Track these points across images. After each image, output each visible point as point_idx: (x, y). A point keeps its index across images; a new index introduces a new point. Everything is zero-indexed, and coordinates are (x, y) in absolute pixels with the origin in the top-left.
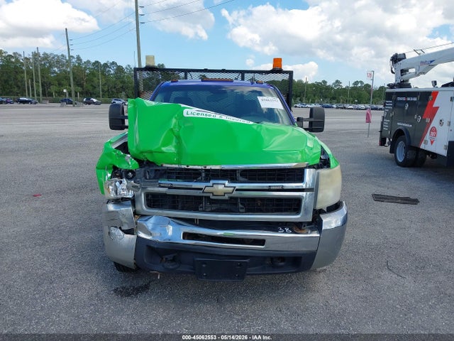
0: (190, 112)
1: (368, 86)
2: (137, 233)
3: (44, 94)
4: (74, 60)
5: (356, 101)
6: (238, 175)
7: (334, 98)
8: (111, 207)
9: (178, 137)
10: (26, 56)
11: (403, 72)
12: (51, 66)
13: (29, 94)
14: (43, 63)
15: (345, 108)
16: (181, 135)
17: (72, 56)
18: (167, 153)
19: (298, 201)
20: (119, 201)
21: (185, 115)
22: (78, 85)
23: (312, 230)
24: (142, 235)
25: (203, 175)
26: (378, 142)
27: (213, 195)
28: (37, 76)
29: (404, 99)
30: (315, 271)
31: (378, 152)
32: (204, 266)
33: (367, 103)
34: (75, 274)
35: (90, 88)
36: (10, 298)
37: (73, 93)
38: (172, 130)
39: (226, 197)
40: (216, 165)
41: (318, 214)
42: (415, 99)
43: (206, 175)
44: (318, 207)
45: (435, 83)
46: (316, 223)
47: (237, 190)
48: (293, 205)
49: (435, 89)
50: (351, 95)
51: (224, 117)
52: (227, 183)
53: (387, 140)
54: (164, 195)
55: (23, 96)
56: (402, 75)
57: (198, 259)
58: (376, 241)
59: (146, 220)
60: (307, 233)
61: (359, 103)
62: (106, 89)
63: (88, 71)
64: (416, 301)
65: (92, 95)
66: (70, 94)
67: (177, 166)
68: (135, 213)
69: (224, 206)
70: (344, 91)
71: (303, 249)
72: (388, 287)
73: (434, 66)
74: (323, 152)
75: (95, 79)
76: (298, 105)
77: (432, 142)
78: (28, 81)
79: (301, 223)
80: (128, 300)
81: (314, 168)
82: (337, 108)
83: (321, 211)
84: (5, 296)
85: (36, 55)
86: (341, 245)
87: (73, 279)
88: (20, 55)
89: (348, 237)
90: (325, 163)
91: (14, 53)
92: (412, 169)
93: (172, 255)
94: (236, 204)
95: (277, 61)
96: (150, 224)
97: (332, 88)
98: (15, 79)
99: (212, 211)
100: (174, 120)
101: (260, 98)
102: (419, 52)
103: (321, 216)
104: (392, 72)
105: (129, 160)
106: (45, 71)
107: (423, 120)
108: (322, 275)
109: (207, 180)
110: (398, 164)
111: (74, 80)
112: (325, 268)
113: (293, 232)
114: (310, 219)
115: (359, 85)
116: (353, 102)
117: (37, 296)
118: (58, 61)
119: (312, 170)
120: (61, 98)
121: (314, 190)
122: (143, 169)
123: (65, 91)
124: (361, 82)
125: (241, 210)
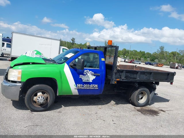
101: (70, 54)
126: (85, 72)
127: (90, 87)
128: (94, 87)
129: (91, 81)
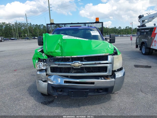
0: (65, 37)
1: (131, 28)
2: (48, 82)
3: (19, 37)
4: (29, 25)
5: (127, 33)
6: (83, 59)
7: (119, 33)
8: (38, 73)
9: (61, 47)
10: (13, 24)
11: (143, 21)
12: (21, 27)
13: (14, 37)
14: (18, 26)
15: (123, 36)
16: (62, 46)
17: (28, 23)
18: (57, 52)
19: (106, 68)
20: (41, 70)
21: (63, 38)
22: (31, 33)
23: (112, 78)
24: (49, 82)
25: (71, 59)
26: (135, 47)
27: (75, 67)
28: (17, 30)
29: (144, 31)
30: (114, 93)
31: (135, 50)
32: (72, 93)
33: (131, 34)
34: (27, 97)
35: (35, 34)
36: (4, 107)
37: (29, 36)
38: (59, 44)
39: (79, 67)
40: (75, 56)
41: (114, 72)
42: (148, 31)
43: (72, 60)
44: (114, 69)
45: (155, 24)
46: (113, 76)
47: (83, 64)
48: (105, 69)
49: (155, 27)
50: (125, 32)
51: (78, 38)
52: (79, 62)
53: (139, 46)
54: (57, 68)
55: (12, 37)
56: (143, 23)
57: (70, 90)
58: (136, 82)
59: (51, 77)
60: (110, 79)
61: (128, 34)
62: (40, 34)
63: (34, 28)
64: (152, 103)
65: (35, 36)
66: (28, 36)
67: (61, 57)
68: (47, 75)
69: (79, 71)
70: (122, 30)
71: (109, 85)
72: (142, 98)
73: (154, 18)
74: (115, 49)
75: (36, 30)
76: (106, 36)
77: (155, 46)
78: (14, 32)
79: (108, 76)
80: (46, 106)
81: (112, 55)
82: (120, 36)
83: (115, 71)
84: (2, 106)
85: (16, 23)
86: (123, 83)
87: (26, 99)
88: (11, 24)
89: (126, 80)
90: (116, 53)
91: (9, 23)
92: (148, 55)
93: (61, 89)
94: (83, 70)
95: (97, 19)
96: (52, 78)
97: (118, 29)
98: (9, 32)
99: (74, 73)
100: (59, 40)
101: (91, 32)
102: (148, 14)
103: (115, 73)
104: (139, 22)
105: (44, 56)
106: (19, 29)
107: (151, 38)
108: (117, 95)
109: (72, 61)
110: (143, 54)
111: (29, 31)
112: (118, 92)
113: (105, 79)
114: (111, 74)
115: (128, 28)
116: (126, 34)
117: (14, 106)
118: (24, 25)
119: (111, 56)
120: (25, 38)
121: (112, 63)
122: (49, 59)
123: (26, 35)
124: (128, 27)
125: (85, 72)
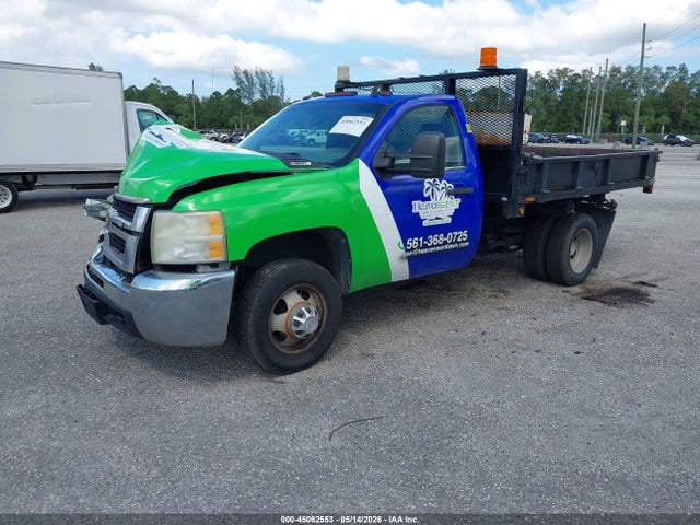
4: (674, 74)
12: (634, 85)
14: (622, 83)
63: (694, 90)
85: (615, 70)
88: (591, 73)
91: (584, 71)
101: (344, 118)
114: (129, 269)
119: (145, 209)
121: (141, 235)
126: (428, 189)
127: (446, 242)
128: (456, 242)
129: (449, 220)
